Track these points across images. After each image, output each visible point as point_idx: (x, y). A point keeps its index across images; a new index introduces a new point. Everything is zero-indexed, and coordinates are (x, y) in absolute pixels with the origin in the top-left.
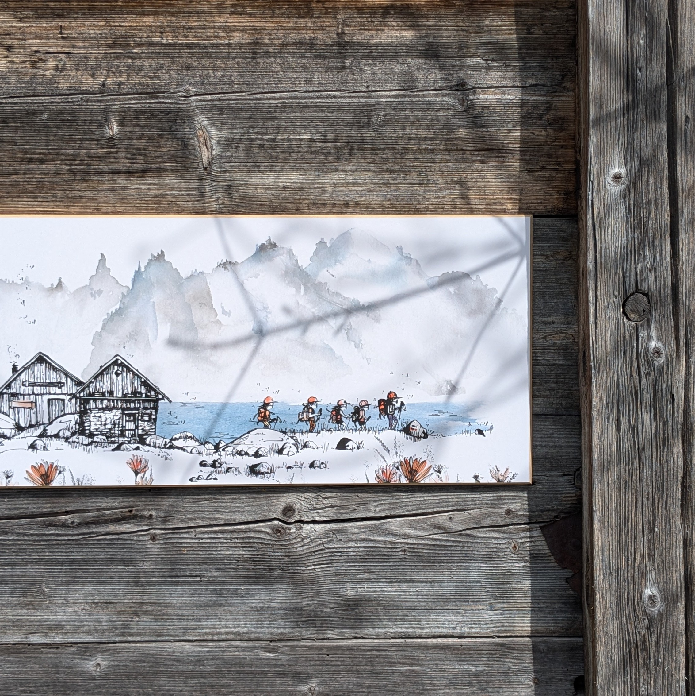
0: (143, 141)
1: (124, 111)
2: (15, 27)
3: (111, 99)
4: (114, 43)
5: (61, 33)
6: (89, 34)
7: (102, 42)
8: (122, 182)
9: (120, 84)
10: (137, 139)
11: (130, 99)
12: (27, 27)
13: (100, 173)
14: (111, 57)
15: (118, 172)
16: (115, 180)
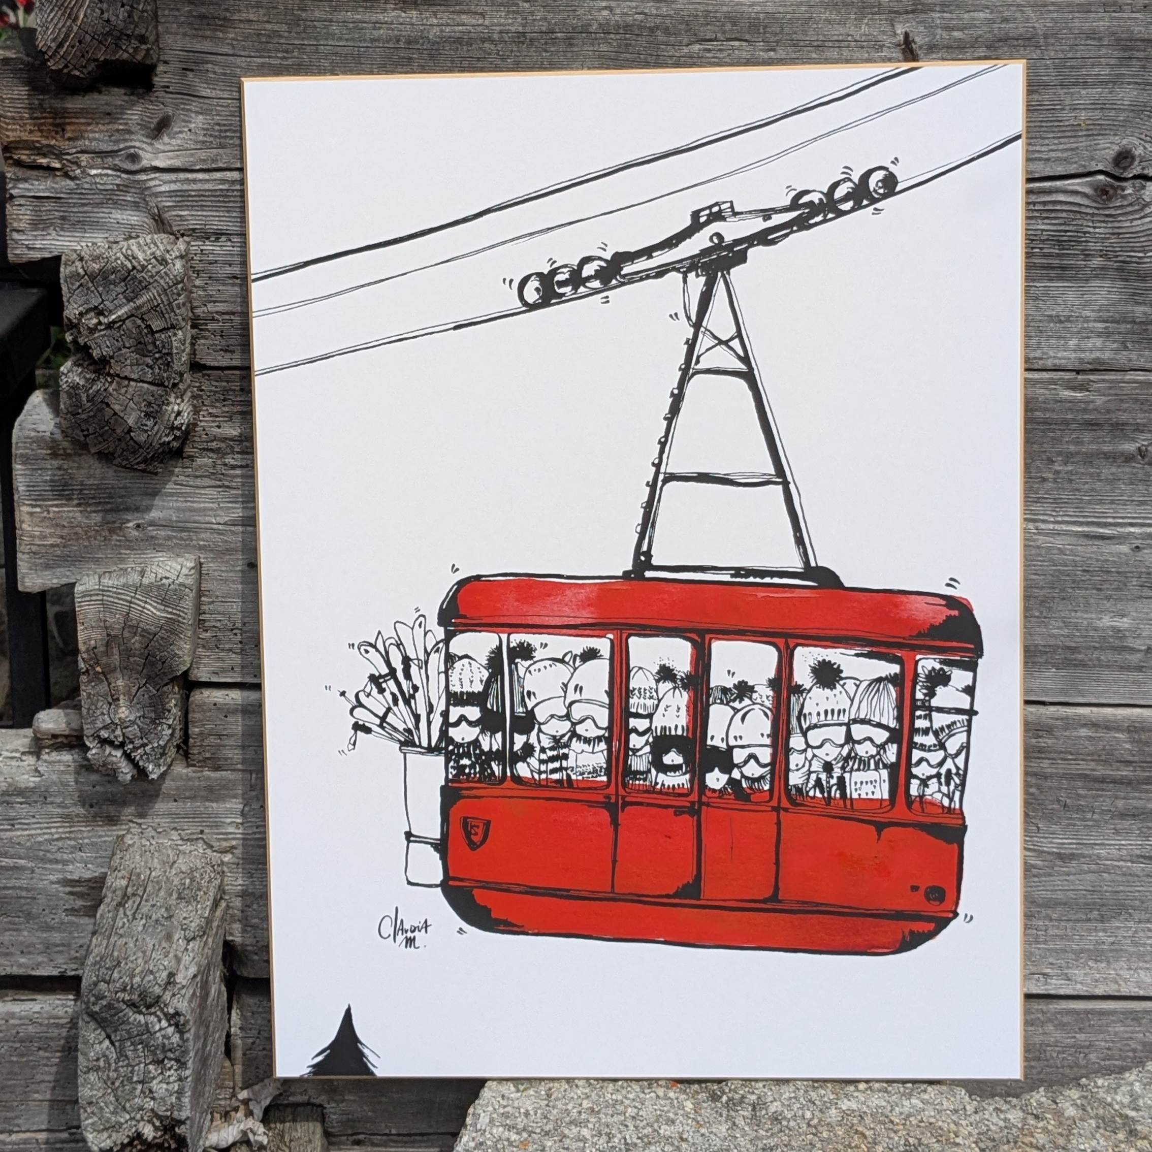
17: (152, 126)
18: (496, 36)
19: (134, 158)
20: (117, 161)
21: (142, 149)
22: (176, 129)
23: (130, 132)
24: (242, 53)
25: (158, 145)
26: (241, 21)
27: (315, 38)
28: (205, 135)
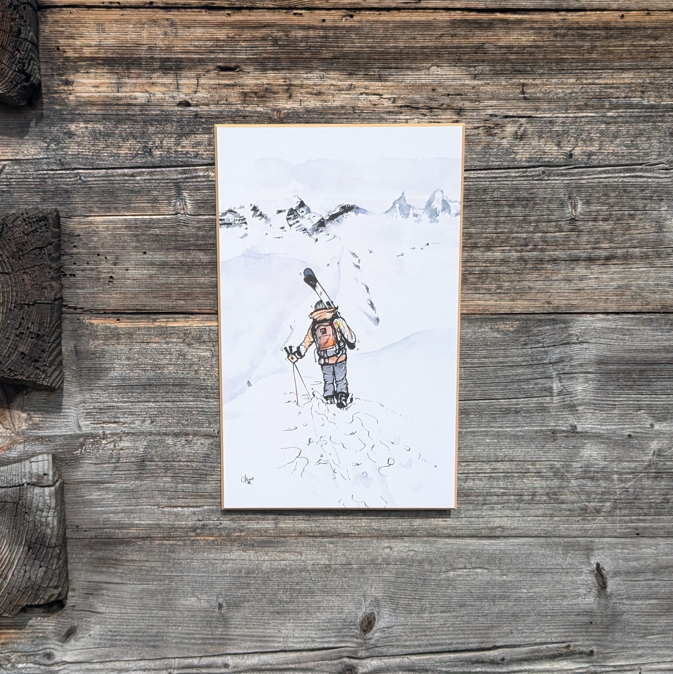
0: (610, 222)
1: (592, 187)
2: (468, 85)
3: (577, 173)
4: (586, 105)
5: (523, 92)
6: (557, 94)
7: (572, 103)
8: (580, 270)
9: (590, 155)
10: (604, 220)
11: (600, 172)
12: (482, 86)
13: (554, 261)
14: (581, 122)
15: (576, 260)
16: (573, 269)
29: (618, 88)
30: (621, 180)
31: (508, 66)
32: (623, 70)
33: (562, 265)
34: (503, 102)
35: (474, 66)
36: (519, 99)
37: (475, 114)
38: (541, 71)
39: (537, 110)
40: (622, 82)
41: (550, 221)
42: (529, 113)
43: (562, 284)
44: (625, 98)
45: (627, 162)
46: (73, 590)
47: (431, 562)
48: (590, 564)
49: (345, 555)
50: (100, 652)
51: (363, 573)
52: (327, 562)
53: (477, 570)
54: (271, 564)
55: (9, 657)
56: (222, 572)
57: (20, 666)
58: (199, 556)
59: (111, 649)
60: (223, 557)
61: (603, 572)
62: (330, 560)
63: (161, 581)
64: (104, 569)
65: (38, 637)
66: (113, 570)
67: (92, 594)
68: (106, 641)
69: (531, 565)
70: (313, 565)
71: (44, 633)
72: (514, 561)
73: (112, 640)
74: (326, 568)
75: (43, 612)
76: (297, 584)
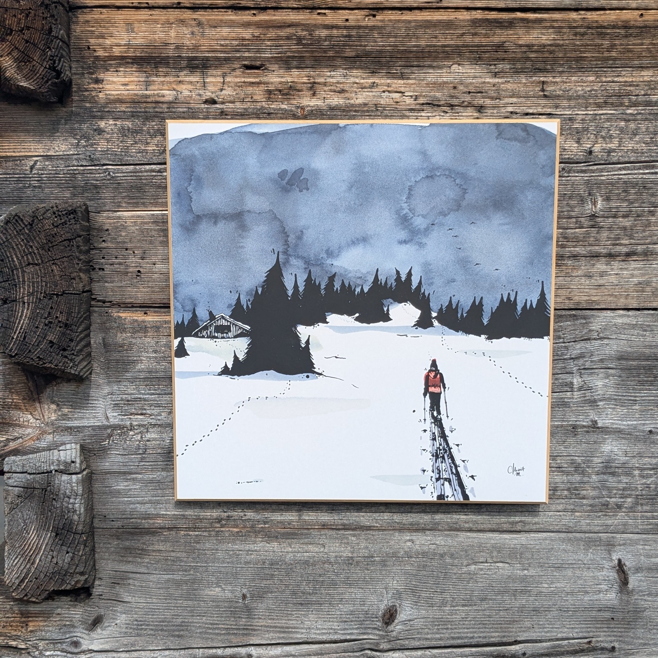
0: (630, 219)
1: (612, 184)
2: (489, 83)
3: (597, 169)
4: (606, 102)
5: (543, 90)
6: (576, 91)
7: (591, 101)
8: (601, 266)
9: (610, 151)
10: (624, 216)
11: (620, 169)
12: (503, 83)
13: (575, 257)
14: (601, 119)
15: (597, 256)
16: (594, 265)
17: (90, 622)
18: (332, 560)
19: (76, 644)
20: (64, 646)
21: (82, 638)
22: (106, 624)
23: (73, 626)
24: (154, 572)
25: (94, 635)
26: (154, 551)
27: (206, 562)
28: (126, 628)
29: (637, 86)
30: (640, 176)
31: (528, 64)
32: (642, 68)
33: (583, 262)
34: (523, 100)
35: (495, 65)
36: (538, 97)
37: (495, 111)
38: (561, 69)
39: (557, 107)
40: (641, 80)
41: (570, 217)
42: (549, 111)
43: (583, 280)
44: (644, 95)
45: (647, 159)
46: (100, 579)
47: (452, 556)
48: (612, 560)
49: (367, 548)
50: (125, 641)
51: (385, 565)
52: (350, 555)
53: (498, 564)
54: (294, 556)
55: (37, 644)
56: (247, 563)
57: (48, 653)
58: (224, 547)
59: (137, 638)
60: (247, 548)
61: (625, 568)
62: (352, 553)
63: (186, 571)
64: (130, 559)
65: (65, 625)
66: (139, 560)
67: (119, 584)
68: (131, 631)
69: (553, 560)
70: (336, 557)
71: (71, 621)
72: (535, 556)
73: (137, 629)
74: (348, 560)
75: (71, 601)
76: (320, 575)
